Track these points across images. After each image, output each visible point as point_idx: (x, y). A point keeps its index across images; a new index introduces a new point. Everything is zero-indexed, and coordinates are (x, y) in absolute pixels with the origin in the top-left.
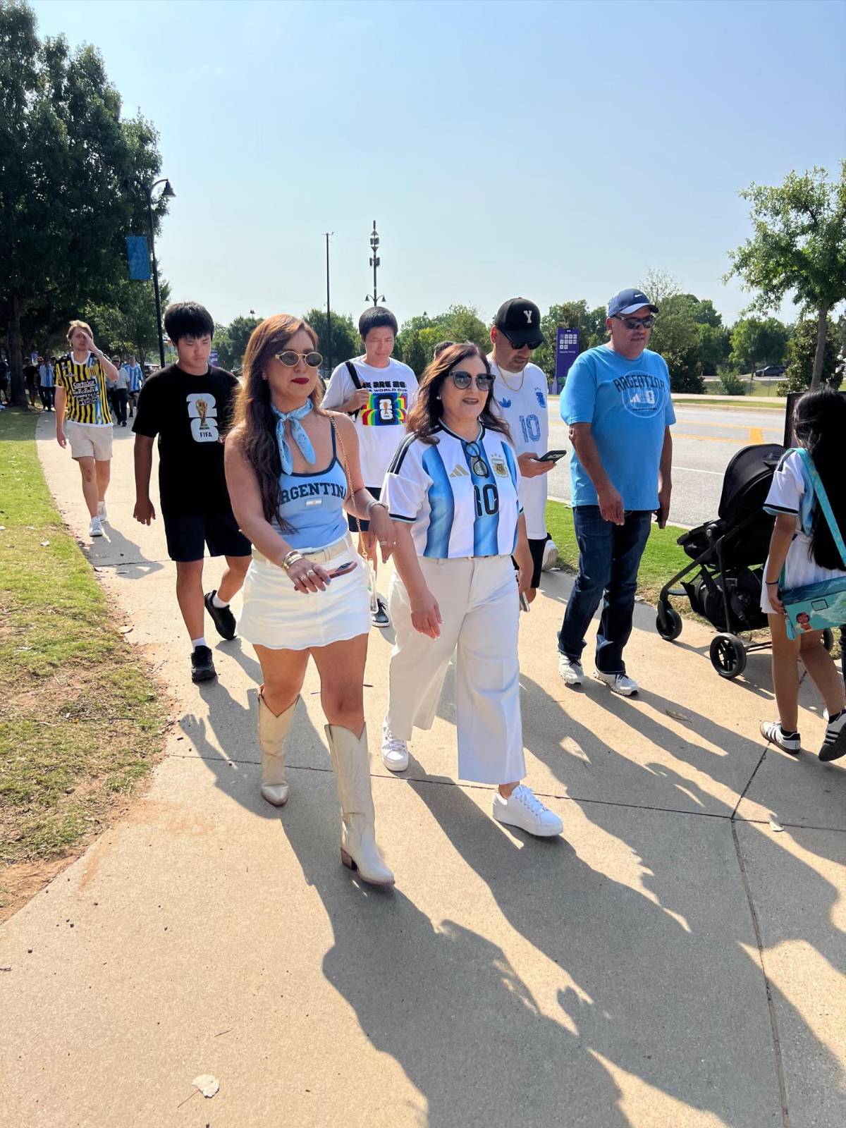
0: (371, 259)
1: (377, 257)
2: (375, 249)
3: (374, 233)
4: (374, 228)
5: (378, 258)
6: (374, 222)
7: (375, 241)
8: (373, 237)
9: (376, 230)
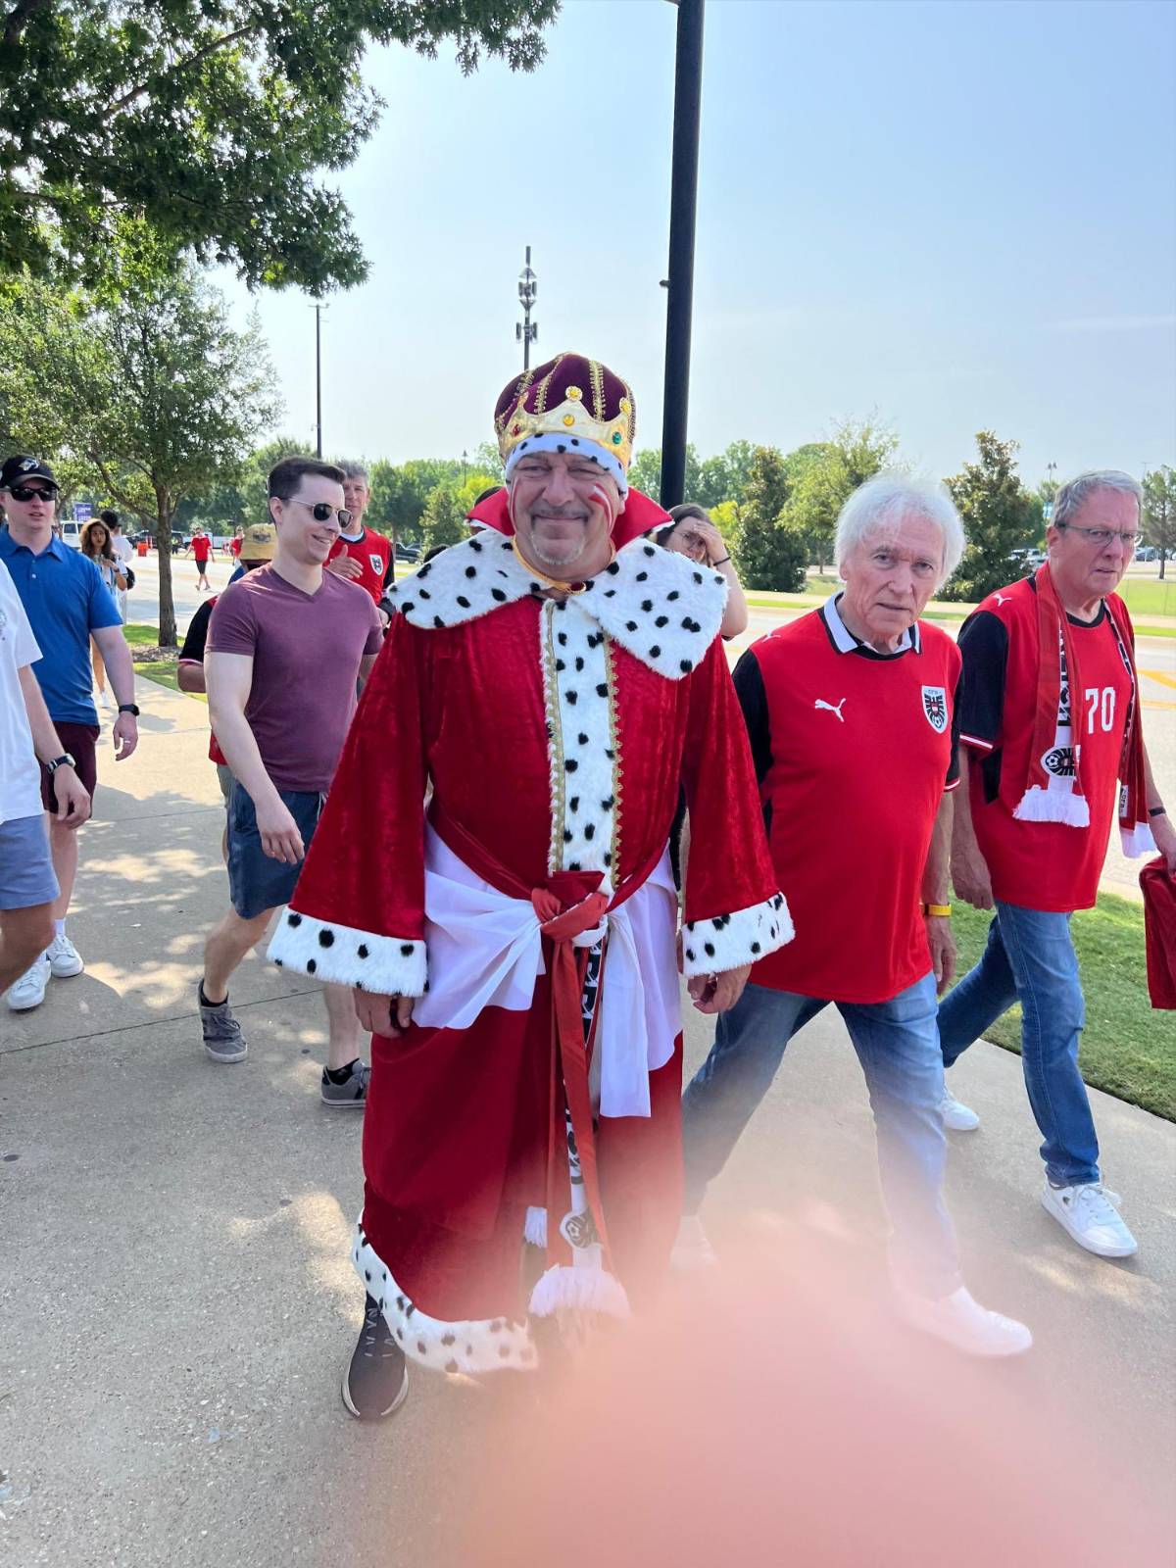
0: (518, 326)
1: (531, 323)
2: (528, 306)
3: (528, 273)
4: (528, 260)
5: (535, 325)
6: (528, 249)
7: (527, 290)
8: (524, 281)
9: (532, 267)
